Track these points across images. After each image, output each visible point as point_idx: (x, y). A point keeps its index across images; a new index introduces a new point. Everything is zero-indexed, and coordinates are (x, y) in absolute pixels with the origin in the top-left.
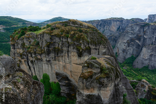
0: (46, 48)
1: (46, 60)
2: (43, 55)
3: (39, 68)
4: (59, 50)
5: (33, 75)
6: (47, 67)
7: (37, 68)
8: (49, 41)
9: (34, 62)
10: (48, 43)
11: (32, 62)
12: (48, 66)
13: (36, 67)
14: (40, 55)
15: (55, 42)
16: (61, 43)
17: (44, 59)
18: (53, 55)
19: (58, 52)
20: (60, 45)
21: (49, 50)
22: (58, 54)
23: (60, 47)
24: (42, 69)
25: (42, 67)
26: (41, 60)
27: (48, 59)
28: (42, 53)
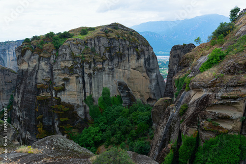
0: (107, 54)
1: (109, 69)
2: (107, 62)
3: (98, 82)
4: (121, 54)
5: (87, 96)
6: (107, 79)
7: (96, 83)
8: (107, 45)
9: (92, 74)
10: (107, 48)
11: (90, 75)
12: (109, 76)
13: (94, 82)
14: (102, 63)
15: (115, 46)
16: (121, 46)
17: (107, 68)
18: (117, 60)
19: (121, 56)
20: (121, 48)
21: (111, 55)
22: (122, 59)
23: (121, 51)
24: (102, 82)
25: (102, 79)
26: (103, 69)
27: (110, 67)
28: (104, 61)
